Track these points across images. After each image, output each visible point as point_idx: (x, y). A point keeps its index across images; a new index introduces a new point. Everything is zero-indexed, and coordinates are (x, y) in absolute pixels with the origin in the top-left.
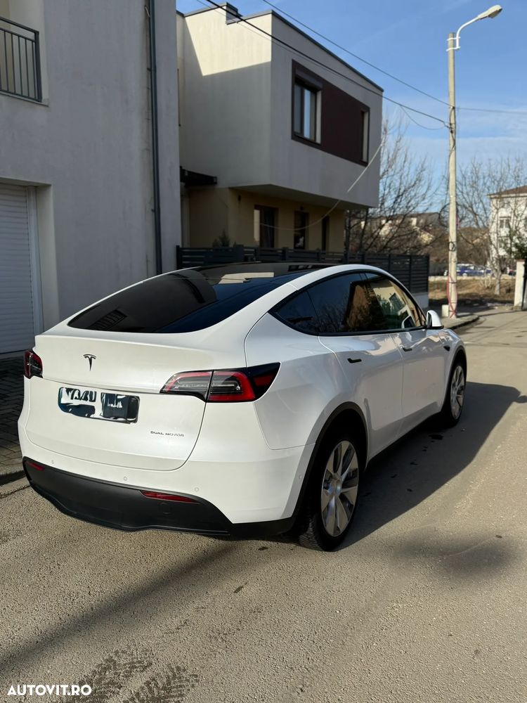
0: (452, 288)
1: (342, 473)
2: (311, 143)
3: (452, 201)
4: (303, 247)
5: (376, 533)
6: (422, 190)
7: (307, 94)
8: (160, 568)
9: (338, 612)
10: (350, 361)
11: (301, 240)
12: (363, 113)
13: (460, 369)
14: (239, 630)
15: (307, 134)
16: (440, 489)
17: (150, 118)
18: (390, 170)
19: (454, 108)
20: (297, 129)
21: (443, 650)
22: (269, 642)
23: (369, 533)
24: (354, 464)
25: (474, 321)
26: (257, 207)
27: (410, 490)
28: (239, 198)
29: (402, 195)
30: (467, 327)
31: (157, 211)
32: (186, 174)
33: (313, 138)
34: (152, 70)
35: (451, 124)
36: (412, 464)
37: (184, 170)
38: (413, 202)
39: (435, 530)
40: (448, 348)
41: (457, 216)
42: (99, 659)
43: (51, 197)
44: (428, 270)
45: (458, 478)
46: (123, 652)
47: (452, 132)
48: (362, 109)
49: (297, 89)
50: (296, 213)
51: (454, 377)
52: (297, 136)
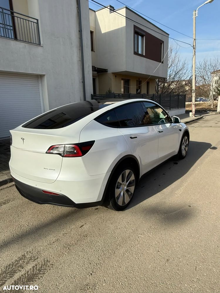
0: (193, 106)
1: (127, 182)
2: (141, 55)
3: (194, 74)
4: (140, 93)
5: (141, 203)
6: (185, 71)
7: (140, 37)
8: (57, 215)
9: (117, 238)
10: (131, 138)
11: (139, 90)
12: (161, 44)
13: (186, 138)
14: (76, 244)
15: (140, 52)
16: (171, 185)
17: (81, 49)
18: (173, 64)
19: (195, 39)
20: (136, 51)
21: (154, 258)
22: (86, 250)
23: (139, 203)
24: (133, 178)
25: (201, 118)
26: (122, 79)
27: (160, 185)
28: (116, 76)
29: (177, 74)
30: (198, 120)
31: (84, 82)
32: (96, 69)
33: (142, 54)
34: (80, 31)
35: (194, 46)
36: (163, 174)
37: (95, 67)
38: (181, 76)
39: (165, 203)
40: (180, 130)
41: (195, 80)
42: (20, 255)
43: (45, 79)
44: (185, 100)
45: (179, 180)
46: (30, 252)
47: (194, 48)
48: (161, 42)
49: (136, 35)
50: (137, 81)
51: (183, 141)
52: (136, 53)
